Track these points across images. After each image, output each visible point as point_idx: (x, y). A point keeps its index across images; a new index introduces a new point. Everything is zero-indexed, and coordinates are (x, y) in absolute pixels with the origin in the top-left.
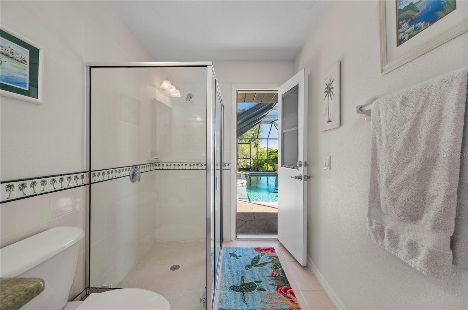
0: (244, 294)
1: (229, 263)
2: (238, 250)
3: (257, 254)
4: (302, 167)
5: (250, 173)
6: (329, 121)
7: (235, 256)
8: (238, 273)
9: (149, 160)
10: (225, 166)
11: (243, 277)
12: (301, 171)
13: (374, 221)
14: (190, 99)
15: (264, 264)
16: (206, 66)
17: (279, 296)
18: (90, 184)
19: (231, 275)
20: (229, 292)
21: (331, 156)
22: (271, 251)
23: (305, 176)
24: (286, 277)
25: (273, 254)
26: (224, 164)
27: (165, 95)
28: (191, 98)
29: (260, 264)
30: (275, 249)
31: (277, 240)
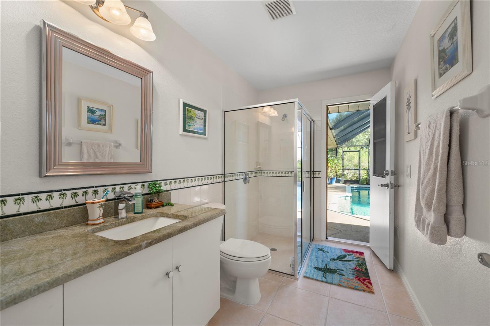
0: (325, 273)
1: (316, 254)
2: (327, 248)
3: (344, 253)
4: (389, 176)
5: (359, 186)
6: (409, 133)
7: (323, 251)
8: (323, 261)
9: (254, 169)
10: (316, 174)
11: (327, 264)
12: (388, 180)
13: (417, 214)
14: (285, 119)
15: (349, 261)
16: (294, 102)
17: (356, 282)
18: (225, 181)
19: (317, 261)
20: (313, 270)
21: (411, 165)
22: (359, 254)
23: (391, 184)
24: (368, 273)
25: (362, 257)
26: (315, 172)
27: (265, 116)
28: (286, 117)
29: (345, 261)
30: (364, 253)
31: (369, 248)
